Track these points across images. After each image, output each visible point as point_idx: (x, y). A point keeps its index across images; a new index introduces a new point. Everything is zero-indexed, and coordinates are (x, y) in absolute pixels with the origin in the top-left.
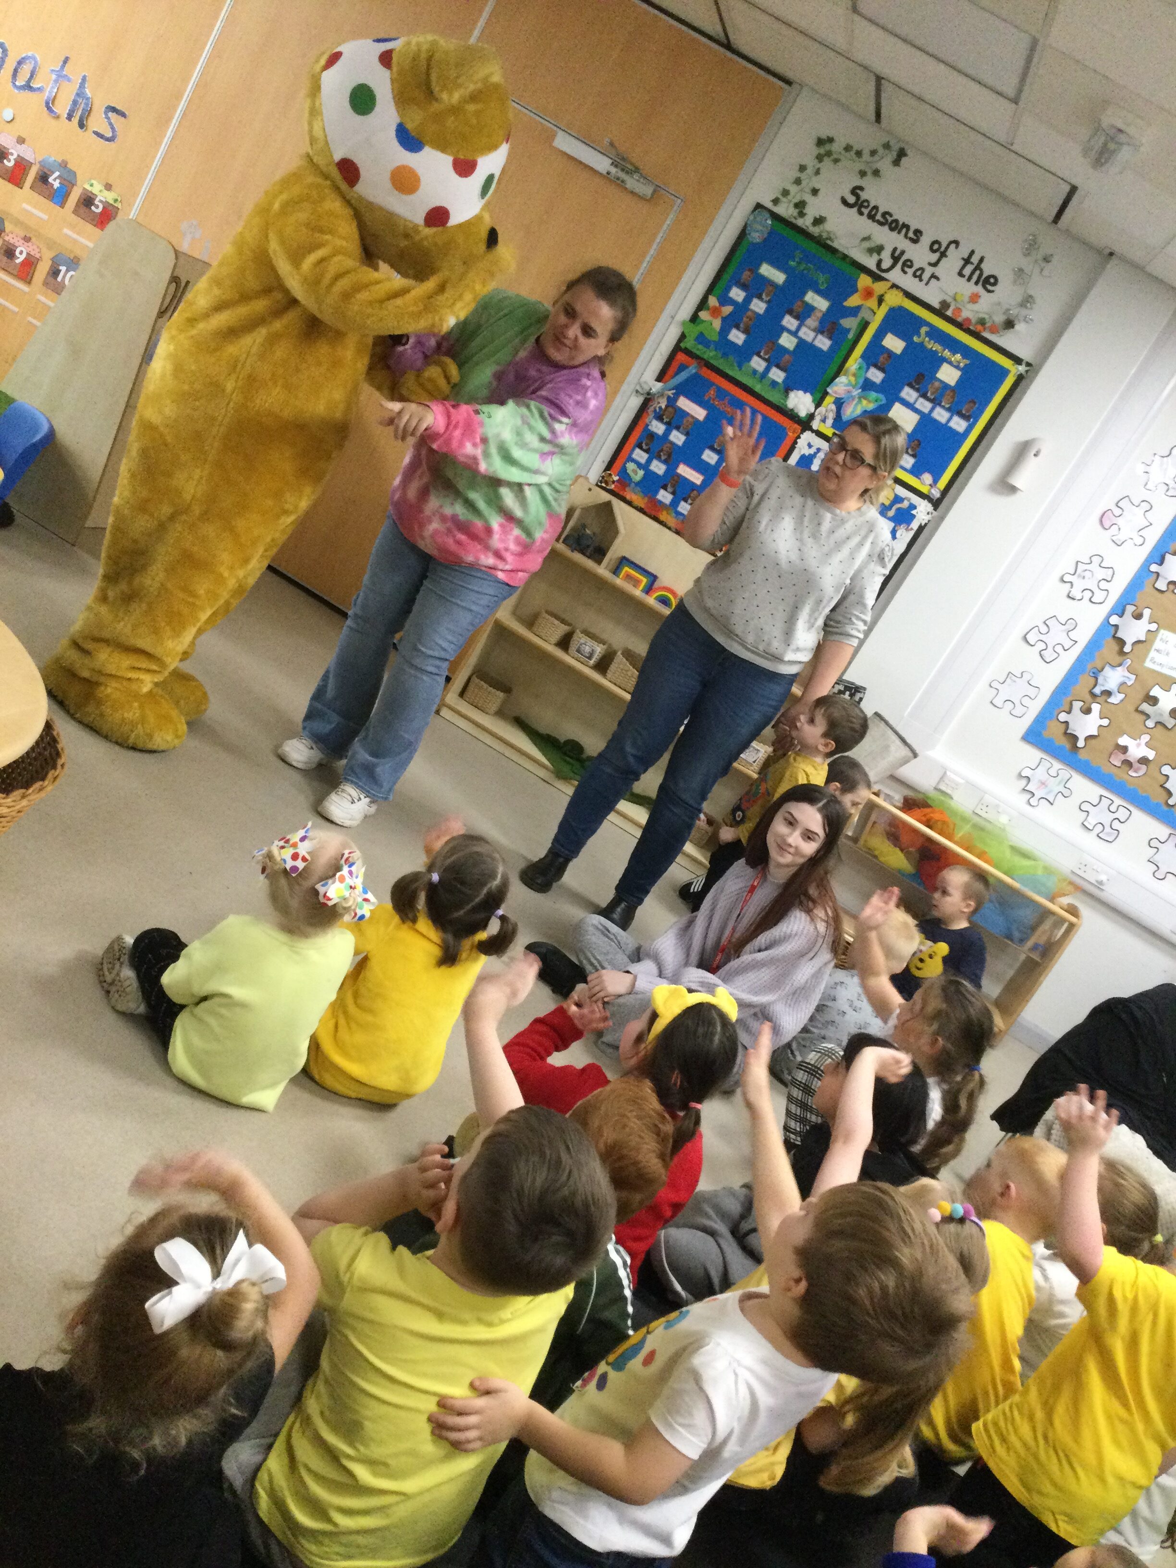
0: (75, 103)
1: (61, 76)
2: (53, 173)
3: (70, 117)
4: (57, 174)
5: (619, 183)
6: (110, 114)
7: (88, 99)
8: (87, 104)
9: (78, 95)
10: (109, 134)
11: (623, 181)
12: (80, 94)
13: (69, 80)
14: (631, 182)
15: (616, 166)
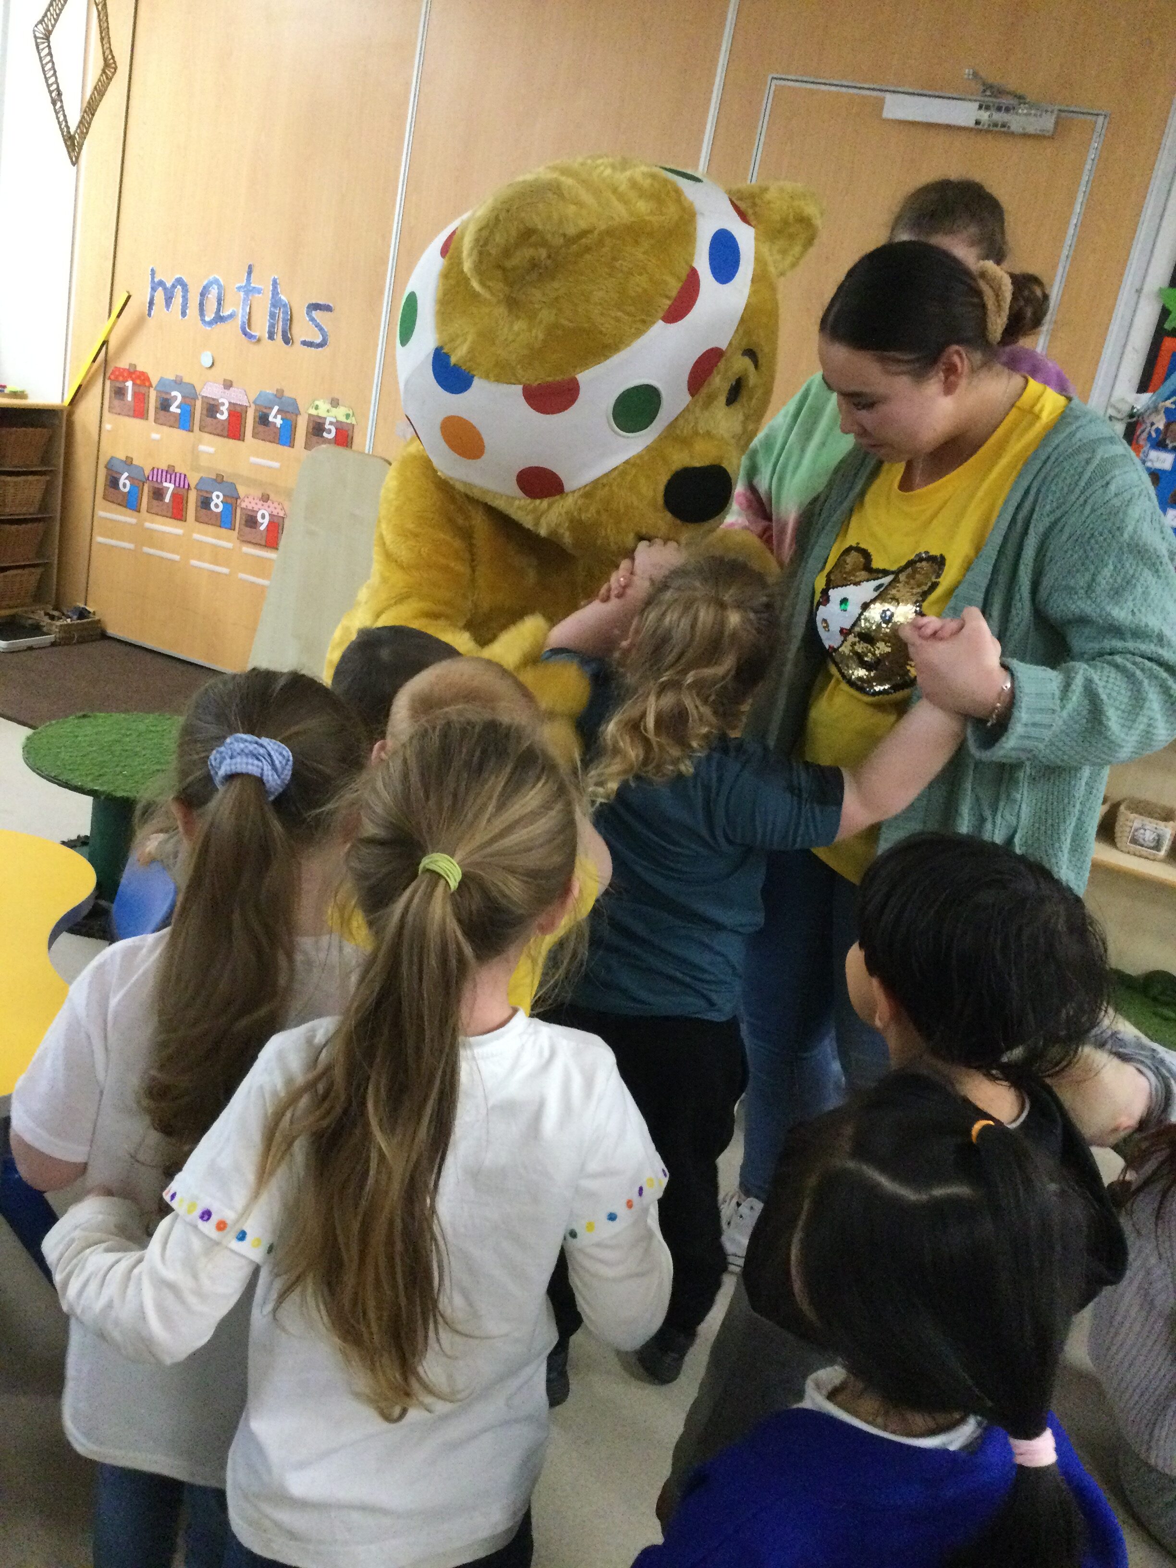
0: (272, 316)
1: (249, 290)
2: (271, 408)
3: (271, 336)
4: (276, 408)
5: (1000, 131)
6: (315, 314)
7: (285, 305)
8: (285, 313)
9: (274, 305)
10: (318, 339)
11: (1003, 126)
12: (276, 302)
13: (259, 291)
14: (1017, 121)
15: (987, 108)
